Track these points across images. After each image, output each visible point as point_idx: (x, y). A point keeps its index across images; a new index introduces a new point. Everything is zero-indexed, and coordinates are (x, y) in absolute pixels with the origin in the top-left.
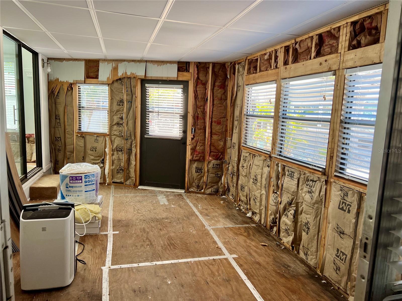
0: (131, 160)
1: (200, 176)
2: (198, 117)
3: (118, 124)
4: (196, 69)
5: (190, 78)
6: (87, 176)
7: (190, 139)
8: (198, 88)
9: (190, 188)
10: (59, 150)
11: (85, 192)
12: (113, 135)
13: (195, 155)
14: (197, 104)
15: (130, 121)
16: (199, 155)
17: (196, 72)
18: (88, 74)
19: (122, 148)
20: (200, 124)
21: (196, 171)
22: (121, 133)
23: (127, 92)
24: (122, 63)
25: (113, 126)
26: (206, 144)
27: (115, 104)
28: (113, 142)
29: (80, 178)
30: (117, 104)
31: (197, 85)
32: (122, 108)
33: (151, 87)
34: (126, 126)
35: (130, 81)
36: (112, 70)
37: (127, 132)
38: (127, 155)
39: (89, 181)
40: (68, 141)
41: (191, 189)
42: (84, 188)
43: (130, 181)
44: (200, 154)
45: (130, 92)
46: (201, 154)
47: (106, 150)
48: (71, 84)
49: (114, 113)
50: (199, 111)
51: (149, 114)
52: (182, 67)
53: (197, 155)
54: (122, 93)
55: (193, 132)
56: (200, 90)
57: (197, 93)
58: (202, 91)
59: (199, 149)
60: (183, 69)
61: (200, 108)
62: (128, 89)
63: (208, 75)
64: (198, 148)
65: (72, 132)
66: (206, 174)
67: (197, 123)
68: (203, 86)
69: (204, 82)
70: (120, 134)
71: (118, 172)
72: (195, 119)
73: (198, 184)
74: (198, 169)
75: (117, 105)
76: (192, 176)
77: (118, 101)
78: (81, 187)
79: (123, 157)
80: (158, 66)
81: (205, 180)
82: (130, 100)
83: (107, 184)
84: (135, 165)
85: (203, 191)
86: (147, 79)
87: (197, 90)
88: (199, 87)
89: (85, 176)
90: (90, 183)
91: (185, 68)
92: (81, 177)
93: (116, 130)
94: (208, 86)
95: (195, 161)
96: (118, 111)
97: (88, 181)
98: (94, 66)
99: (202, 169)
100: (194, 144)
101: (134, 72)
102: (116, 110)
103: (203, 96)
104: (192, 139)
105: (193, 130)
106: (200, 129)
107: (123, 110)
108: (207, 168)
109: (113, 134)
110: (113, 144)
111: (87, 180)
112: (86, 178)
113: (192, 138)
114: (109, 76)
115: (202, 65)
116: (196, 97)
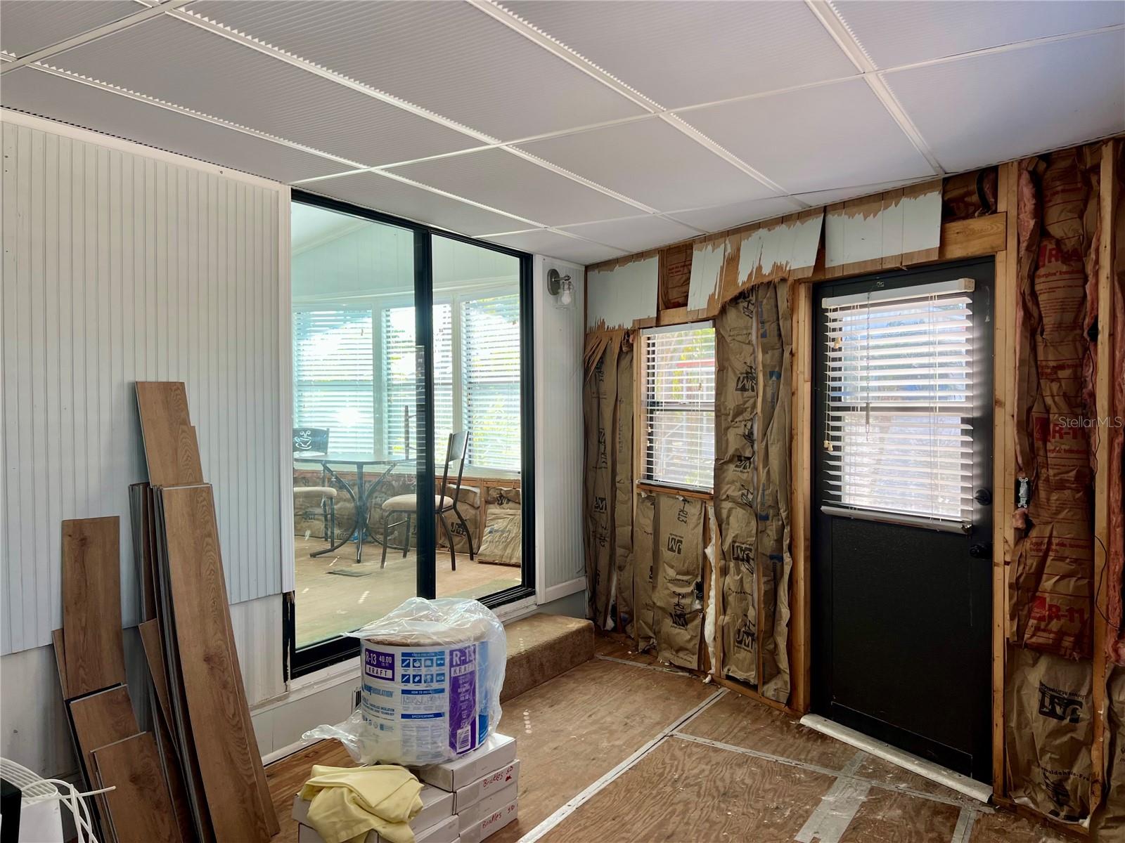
0: (778, 603)
1: (1065, 738)
2: (1044, 423)
3: (740, 458)
4: (1027, 191)
5: (999, 241)
6: (410, 655)
7: (1010, 535)
8: (1043, 279)
9: (1016, 788)
10: (603, 539)
11: (404, 716)
12: (725, 500)
13: (1032, 622)
14: (1041, 356)
15: (774, 446)
16: (1055, 625)
17: (1029, 204)
18: (666, 294)
19: (750, 550)
20: (1059, 461)
21: (1042, 705)
22: (745, 492)
23: (765, 340)
24: (750, 236)
25: (725, 467)
26: (1097, 570)
27: (732, 384)
28: (723, 526)
29: (389, 660)
30: (737, 386)
31: (1035, 267)
32: (752, 401)
33: (842, 309)
34: (764, 467)
35: (773, 295)
36: (722, 268)
37: (764, 490)
38: (766, 579)
39: (417, 679)
40: (621, 510)
41: (1021, 793)
42: (398, 703)
43: (779, 686)
44: (1058, 618)
45: (777, 338)
46: (1063, 621)
47: (706, 550)
48: (628, 333)
49: (730, 418)
50: (1051, 392)
51: (838, 419)
52: (960, 199)
53: (1041, 619)
54: (750, 343)
55: (1023, 501)
56: (1052, 290)
57: (1037, 304)
58: (1060, 294)
59: (1052, 592)
60: (967, 205)
61: (1058, 380)
62: (767, 325)
63: (1092, 205)
64: (1047, 584)
65: (628, 483)
66: (1104, 738)
67: (1042, 453)
68: (1065, 268)
69: (1069, 245)
70: (743, 494)
71: (740, 642)
72: (1030, 435)
73: (1059, 777)
74: (1052, 698)
75: (736, 390)
76: (1027, 731)
77: (742, 374)
78: (390, 694)
79: (755, 586)
80: (865, 219)
81: (1097, 769)
82: (775, 366)
83: (707, 680)
84: (791, 624)
85: (1086, 823)
86: (829, 276)
87: (1037, 288)
88: (1047, 275)
89: (404, 655)
90: (422, 686)
91: (975, 198)
92: (392, 656)
93: (733, 482)
94: (1097, 262)
95: (1039, 650)
96: (739, 412)
97: (415, 676)
98: (679, 265)
99: (1080, 704)
100: (1029, 562)
101: (782, 261)
102: (732, 408)
103: (1069, 317)
104: (1022, 534)
105: (1023, 490)
106: (1061, 486)
107: (754, 406)
108: (1107, 702)
109: (724, 497)
110: (723, 534)
111: (411, 671)
112: (408, 665)
113: (1017, 529)
114: (713, 291)
115: (1063, 164)
116: (1031, 326)
